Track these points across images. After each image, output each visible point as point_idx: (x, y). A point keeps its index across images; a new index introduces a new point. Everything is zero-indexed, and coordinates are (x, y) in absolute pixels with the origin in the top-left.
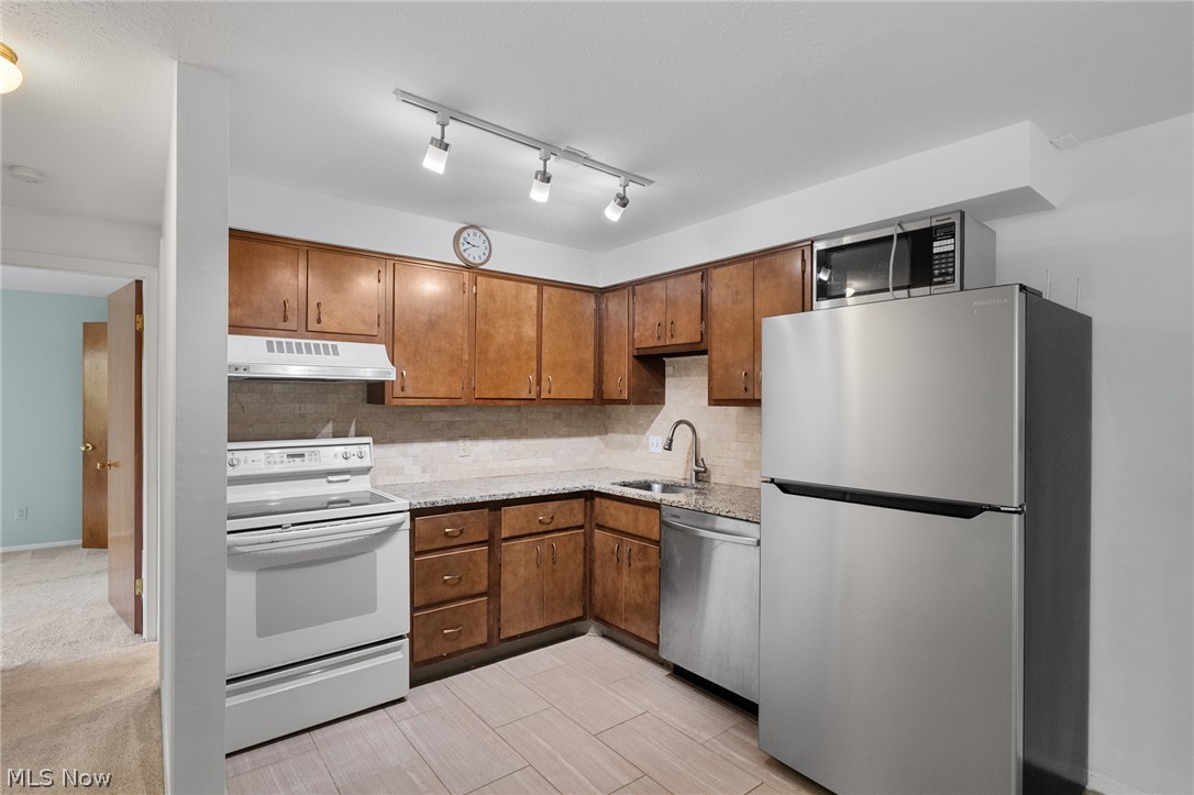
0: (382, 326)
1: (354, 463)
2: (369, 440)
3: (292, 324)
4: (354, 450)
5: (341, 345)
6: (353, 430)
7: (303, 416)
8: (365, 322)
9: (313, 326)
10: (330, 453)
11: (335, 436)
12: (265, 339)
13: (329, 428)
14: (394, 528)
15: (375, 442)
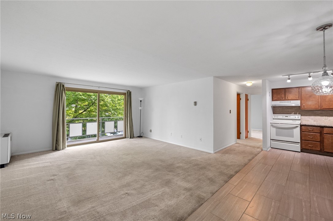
0: (299, 98)
1: (297, 118)
2: (300, 115)
3: (284, 99)
4: (297, 116)
5: (291, 101)
6: (298, 113)
7: (289, 111)
8: (296, 97)
9: (287, 99)
10: (292, 116)
11: (294, 114)
12: (280, 101)
13: (293, 113)
14: (297, 127)
15: (301, 116)
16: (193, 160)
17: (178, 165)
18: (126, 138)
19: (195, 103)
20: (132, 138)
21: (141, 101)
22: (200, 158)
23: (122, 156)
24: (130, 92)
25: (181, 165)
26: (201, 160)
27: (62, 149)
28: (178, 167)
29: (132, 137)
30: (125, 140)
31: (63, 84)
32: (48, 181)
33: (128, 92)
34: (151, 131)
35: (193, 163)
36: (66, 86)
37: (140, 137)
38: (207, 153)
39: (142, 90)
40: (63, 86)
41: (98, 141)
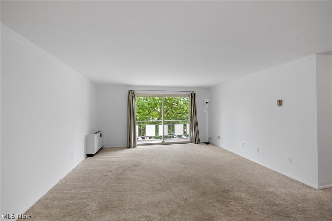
16: (269, 192)
17: (238, 194)
18: (191, 143)
19: (280, 103)
20: (197, 144)
21: (207, 103)
22: (283, 191)
23: (175, 164)
24: (194, 93)
25: (243, 195)
26: (285, 197)
27: (133, 147)
28: (236, 199)
29: (197, 142)
30: (189, 145)
31: (134, 91)
32: (104, 176)
33: (191, 93)
34: (219, 138)
35: (265, 197)
36: (135, 93)
37: (207, 143)
38: (303, 184)
39: (209, 90)
40: (133, 92)
41: (163, 144)
